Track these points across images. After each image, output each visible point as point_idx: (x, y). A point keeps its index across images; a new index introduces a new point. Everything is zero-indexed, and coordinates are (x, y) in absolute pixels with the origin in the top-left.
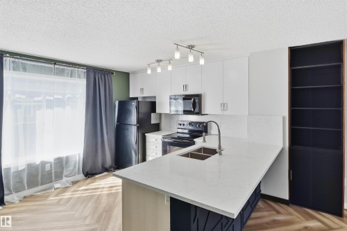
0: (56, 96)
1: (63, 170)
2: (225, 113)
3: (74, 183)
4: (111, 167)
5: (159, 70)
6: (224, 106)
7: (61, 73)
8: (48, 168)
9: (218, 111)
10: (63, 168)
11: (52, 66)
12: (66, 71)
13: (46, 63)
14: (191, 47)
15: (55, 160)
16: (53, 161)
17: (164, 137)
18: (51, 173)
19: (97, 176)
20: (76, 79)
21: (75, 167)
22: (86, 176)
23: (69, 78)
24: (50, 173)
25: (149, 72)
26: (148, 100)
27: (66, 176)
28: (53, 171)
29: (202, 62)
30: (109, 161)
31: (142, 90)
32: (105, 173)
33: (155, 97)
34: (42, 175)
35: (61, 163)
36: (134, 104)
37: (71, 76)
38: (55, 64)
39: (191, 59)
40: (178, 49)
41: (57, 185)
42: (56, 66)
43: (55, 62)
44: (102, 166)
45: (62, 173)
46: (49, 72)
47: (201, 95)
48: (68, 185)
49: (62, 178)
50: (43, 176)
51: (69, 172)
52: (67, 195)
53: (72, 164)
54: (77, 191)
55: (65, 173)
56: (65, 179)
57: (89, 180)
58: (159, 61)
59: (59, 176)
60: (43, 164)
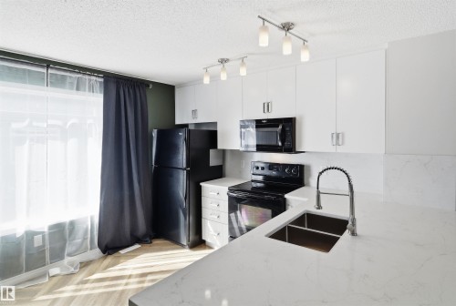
0: (50, 122)
1: (65, 244)
2: (340, 149)
3: (84, 265)
4: (145, 236)
5: (224, 77)
6: (338, 137)
7: (60, 82)
8: (38, 241)
9: (327, 146)
10: (65, 241)
11: (44, 70)
12: (68, 80)
13: (32, 65)
14: (287, 27)
15: (51, 227)
16: (46, 230)
17: (231, 189)
18: (44, 251)
19: (122, 252)
20: (87, 93)
21: (85, 239)
22: (104, 252)
23: (75, 91)
24: (41, 250)
25: (206, 80)
26: (205, 128)
27: (69, 255)
28: (48, 246)
29: (305, 56)
30: (142, 226)
31: (194, 112)
32: (137, 246)
33: (215, 124)
34: (27, 254)
35: (61, 233)
36: (182, 134)
37: (78, 89)
38: (48, 67)
39: (287, 49)
40: (264, 28)
41: (54, 271)
42: (50, 71)
43: (47, 63)
44: (132, 235)
45: (63, 249)
46: (38, 79)
47: (295, 119)
48: (72, 270)
49: (62, 258)
50: (29, 256)
51: (74, 248)
52: (68, 291)
53: (80, 234)
54: (86, 282)
55: (68, 249)
56: (67, 260)
57: (110, 259)
58: (223, 61)
59: (58, 255)
60: (30, 235)
